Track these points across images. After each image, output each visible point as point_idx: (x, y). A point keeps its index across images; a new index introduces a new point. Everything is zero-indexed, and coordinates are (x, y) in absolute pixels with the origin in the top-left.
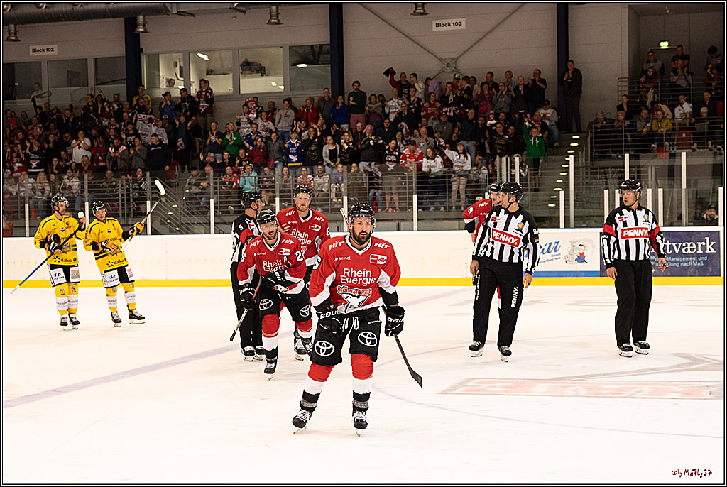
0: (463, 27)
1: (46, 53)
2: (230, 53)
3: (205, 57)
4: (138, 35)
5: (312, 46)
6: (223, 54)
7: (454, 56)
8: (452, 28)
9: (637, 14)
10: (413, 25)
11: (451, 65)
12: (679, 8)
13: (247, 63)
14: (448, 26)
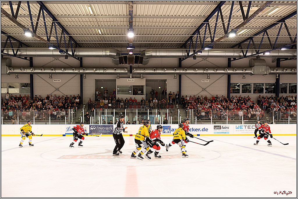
0: (60, 81)
2: (6, 84)
5: (26, 83)
7: (58, 87)
8: (58, 81)
9: (97, 81)
10: (49, 80)
11: (57, 89)
12: (105, 80)
13: (10, 86)
14: (57, 81)
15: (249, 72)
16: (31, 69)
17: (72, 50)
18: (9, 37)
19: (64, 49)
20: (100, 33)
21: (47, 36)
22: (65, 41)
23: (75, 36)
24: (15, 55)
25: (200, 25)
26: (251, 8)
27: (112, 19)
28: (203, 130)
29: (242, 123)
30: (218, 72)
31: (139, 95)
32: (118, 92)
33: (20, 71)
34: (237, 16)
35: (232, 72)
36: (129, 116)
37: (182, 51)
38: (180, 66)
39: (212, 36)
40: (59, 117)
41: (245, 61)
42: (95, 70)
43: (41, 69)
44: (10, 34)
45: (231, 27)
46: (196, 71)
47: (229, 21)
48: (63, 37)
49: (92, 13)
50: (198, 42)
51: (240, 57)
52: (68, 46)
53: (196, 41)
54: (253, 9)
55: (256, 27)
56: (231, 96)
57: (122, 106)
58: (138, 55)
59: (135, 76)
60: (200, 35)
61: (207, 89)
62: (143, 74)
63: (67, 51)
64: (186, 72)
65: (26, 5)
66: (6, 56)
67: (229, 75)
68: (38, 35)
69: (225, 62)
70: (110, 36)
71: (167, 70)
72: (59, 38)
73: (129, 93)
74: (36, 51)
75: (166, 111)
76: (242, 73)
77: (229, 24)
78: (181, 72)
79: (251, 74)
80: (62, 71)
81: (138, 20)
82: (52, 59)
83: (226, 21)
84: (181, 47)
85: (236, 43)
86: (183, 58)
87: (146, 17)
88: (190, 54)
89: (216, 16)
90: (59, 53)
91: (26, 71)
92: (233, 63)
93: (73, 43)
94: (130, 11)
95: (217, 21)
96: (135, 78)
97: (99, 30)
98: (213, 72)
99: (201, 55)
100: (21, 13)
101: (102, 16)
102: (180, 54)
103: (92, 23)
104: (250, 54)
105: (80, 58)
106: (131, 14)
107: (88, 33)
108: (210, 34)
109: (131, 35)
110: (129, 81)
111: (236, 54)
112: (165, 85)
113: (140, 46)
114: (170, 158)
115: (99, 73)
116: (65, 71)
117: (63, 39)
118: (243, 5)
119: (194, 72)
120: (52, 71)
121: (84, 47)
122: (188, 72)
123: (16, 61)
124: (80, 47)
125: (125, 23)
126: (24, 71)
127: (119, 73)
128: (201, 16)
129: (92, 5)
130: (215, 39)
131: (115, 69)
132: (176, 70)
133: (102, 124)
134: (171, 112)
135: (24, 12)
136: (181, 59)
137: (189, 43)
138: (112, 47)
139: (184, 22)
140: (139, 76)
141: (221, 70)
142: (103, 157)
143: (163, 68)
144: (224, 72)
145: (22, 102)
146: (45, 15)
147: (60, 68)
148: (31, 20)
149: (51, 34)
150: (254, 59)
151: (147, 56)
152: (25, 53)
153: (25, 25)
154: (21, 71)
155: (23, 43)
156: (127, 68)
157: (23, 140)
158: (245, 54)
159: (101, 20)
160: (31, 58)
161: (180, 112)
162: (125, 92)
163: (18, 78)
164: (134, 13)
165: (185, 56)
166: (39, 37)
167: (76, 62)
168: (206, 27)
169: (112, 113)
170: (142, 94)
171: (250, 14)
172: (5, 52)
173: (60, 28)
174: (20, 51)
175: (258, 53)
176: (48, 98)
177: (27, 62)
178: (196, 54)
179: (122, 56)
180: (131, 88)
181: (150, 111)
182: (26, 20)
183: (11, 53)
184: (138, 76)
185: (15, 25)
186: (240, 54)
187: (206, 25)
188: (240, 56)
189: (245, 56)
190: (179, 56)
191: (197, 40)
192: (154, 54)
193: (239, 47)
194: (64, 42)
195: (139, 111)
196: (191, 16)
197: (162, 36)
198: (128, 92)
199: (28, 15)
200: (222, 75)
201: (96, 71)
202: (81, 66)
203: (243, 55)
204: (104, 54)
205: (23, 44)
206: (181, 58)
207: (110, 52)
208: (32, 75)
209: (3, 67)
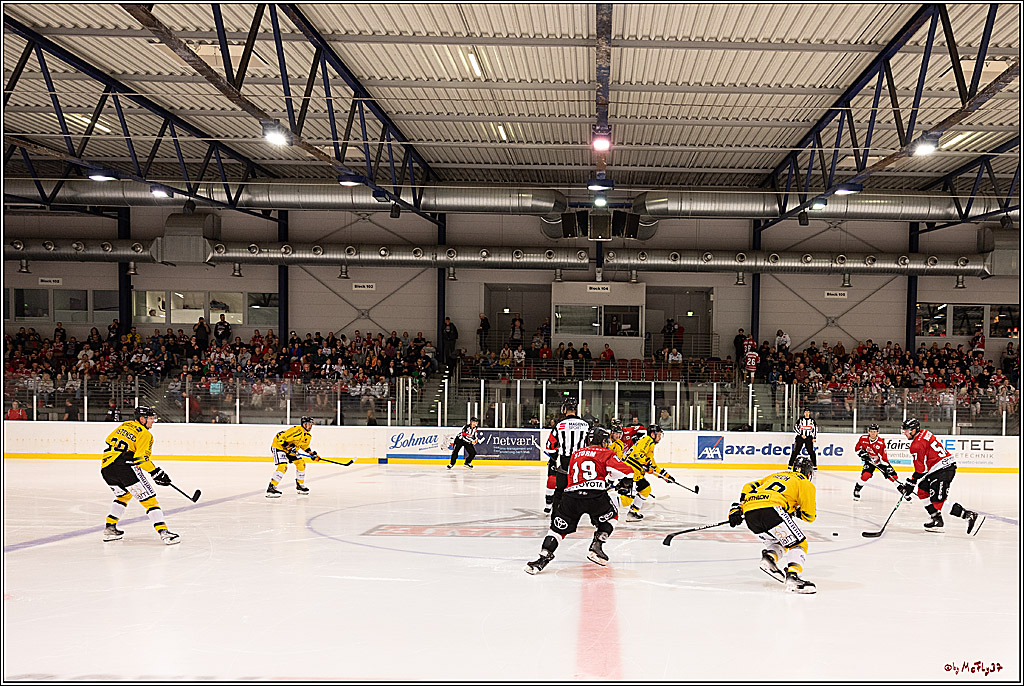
0: (374, 289)
1: (53, 284)
2: (203, 294)
3: (181, 296)
4: (129, 276)
5: (264, 294)
6: (197, 295)
7: (367, 308)
8: (366, 289)
9: (490, 289)
10: (340, 285)
11: (364, 314)
12: (517, 288)
13: (214, 302)
14: (364, 288)
15: (978, 270)
16: (283, 250)
17: (414, 189)
18: (216, 146)
19: (389, 187)
20: (504, 138)
21: (336, 146)
22: (392, 161)
23: (425, 146)
24: (232, 204)
25: (822, 115)
26: (985, 65)
27: (541, 94)
28: (828, 451)
29: (954, 432)
30: (876, 265)
31: (625, 335)
32: (557, 325)
33: (248, 255)
34: (942, 89)
35: (923, 266)
36: (589, 403)
37: (764, 199)
38: (756, 247)
39: (861, 152)
40: (368, 402)
41: (965, 233)
42: (484, 254)
43: (315, 250)
44: (218, 136)
45: (919, 123)
46: (808, 262)
47: (916, 104)
48: (386, 148)
49: (478, 73)
50: (815, 169)
51: (949, 221)
52: (401, 177)
53: (809, 169)
54: (994, 68)
55: (1001, 124)
56: (918, 345)
57: (569, 369)
58: (622, 207)
59: (610, 274)
60: (821, 146)
61: (840, 322)
62: (638, 268)
63: (398, 192)
64: (776, 265)
65: (273, 44)
66: (205, 205)
67: (913, 277)
68: (308, 141)
69: (899, 234)
70: (536, 148)
71: (715, 257)
72: (373, 153)
73: (592, 331)
74: (299, 191)
75: (709, 389)
76: (954, 270)
77: (914, 114)
78: (758, 264)
79: (983, 275)
80: (380, 257)
81: (624, 96)
82: (350, 216)
83: (906, 103)
84: (761, 186)
85: (938, 175)
86: (767, 221)
87: (652, 87)
88: (789, 207)
89: (873, 88)
90: (373, 200)
91: (266, 255)
92: (926, 238)
93: (417, 168)
94: (599, 68)
95: (876, 104)
96: (613, 281)
97: (501, 128)
98: (862, 265)
99: (823, 211)
100: (253, 72)
101: (511, 84)
102: (757, 207)
103: (480, 105)
104: (980, 211)
105: (439, 217)
106: (603, 75)
107: (466, 135)
108: (855, 144)
109: (601, 145)
111: (935, 211)
112: (709, 305)
113: (631, 180)
114: (721, 541)
115: (497, 263)
116: (391, 258)
117: (385, 155)
118: (961, 54)
119: (800, 264)
120: (348, 257)
121: (451, 182)
122: (780, 264)
123: (233, 220)
124: (440, 180)
125: (584, 108)
126: (262, 255)
127: (562, 266)
128: (826, 86)
129: (480, 47)
130: (871, 161)
131: (550, 254)
132: (742, 257)
133: (504, 425)
134: (726, 393)
135: (265, 69)
136: (758, 223)
137: (786, 171)
138: (540, 181)
139: (770, 105)
140: (624, 275)
141: (887, 260)
142: (508, 533)
143: (700, 251)
144: (896, 266)
145: (253, 353)
146: (330, 77)
147: (374, 245)
148: (287, 92)
149: (347, 137)
150: (993, 228)
151: (653, 212)
152: (264, 199)
153: (266, 107)
154: (251, 255)
155: (258, 166)
156: (586, 250)
157: (280, 474)
158: (964, 210)
159: (508, 94)
160: (283, 213)
161: (753, 393)
162: (579, 327)
163: (240, 276)
164: (614, 75)
165: (773, 214)
166: (309, 147)
167: (427, 228)
168: (841, 121)
169: (538, 393)
170: (634, 331)
171: (983, 83)
172: (202, 192)
173: (378, 121)
174: (248, 192)
175: (1005, 207)
177: (270, 227)
178: (807, 210)
179: (573, 210)
180: (600, 313)
181: (659, 389)
182: (271, 94)
183: (220, 196)
184: (622, 274)
185: (233, 109)
186: (949, 210)
187: (842, 117)
188: (949, 217)
189: (964, 218)
190: (753, 214)
191: (811, 164)
192: (673, 206)
193: (945, 189)
194: (388, 164)
195: (623, 388)
196: (794, 86)
197: (701, 148)
198: (589, 327)
199: (277, 76)
200: (890, 277)
201: (489, 259)
202: (442, 242)
203: (957, 212)
204: (515, 203)
205: (258, 170)
206: (759, 221)
207: (533, 198)
208: (283, 268)
209: (193, 242)
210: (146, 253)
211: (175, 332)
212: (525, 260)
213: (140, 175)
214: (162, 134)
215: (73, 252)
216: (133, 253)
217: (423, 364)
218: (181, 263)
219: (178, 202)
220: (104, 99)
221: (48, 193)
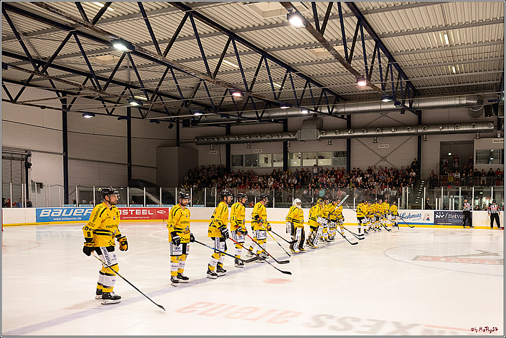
0: (388, 147)
2: (315, 153)
4: (287, 147)
5: (341, 152)
7: (385, 156)
9: (442, 144)
10: (373, 146)
11: (384, 159)
12: (455, 143)
13: (320, 156)
14: (384, 147)
16: (349, 132)
17: (410, 100)
19: (400, 100)
20: (454, 72)
21: (382, 84)
22: (402, 88)
32: (477, 160)
33: (335, 135)
42: (441, 128)
43: (363, 131)
49: (447, 43)
52: (405, 95)
57: (483, 181)
63: (404, 102)
70: (469, 75)
74: (357, 106)
80: (392, 132)
82: (378, 115)
91: (342, 135)
97: (453, 67)
101: (462, 46)
105: (418, 112)
107: (431, 73)
110: (495, 142)
115: (447, 131)
116: (397, 132)
117: (399, 86)
120: (377, 133)
123: (330, 121)
124: (420, 95)
126: (340, 135)
127: (480, 131)
129: (450, 31)
131: (474, 125)
133: (453, 209)
138: (468, 91)
147: (389, 127)
152: (342, 110)
155: (340, 96)
156: (492, 122)
160: (349, 116)
163: (331, 144)
167: (414, 118)
174: (336, 108)
176: (370, 171)
177: (343, 122)
179: (490, 103)
180: (500, 153)
183: (326, 111)
201: (443, 130)
202: (420, 123)
204: (457, 102)
205: (340, 98)
207: (467, 100)
208: (349, 140)
209: (312, 131)
210: (294, 137)
211: (305, 170)
212: (461, 129)
213: (298, 105)
214: (306, 87)
215: (267, 138)
216: (289, 137)
217: (412, 181)
218: (307, 141)
219: (311, 114)
220: (286, 76)
221: (260, 115)
